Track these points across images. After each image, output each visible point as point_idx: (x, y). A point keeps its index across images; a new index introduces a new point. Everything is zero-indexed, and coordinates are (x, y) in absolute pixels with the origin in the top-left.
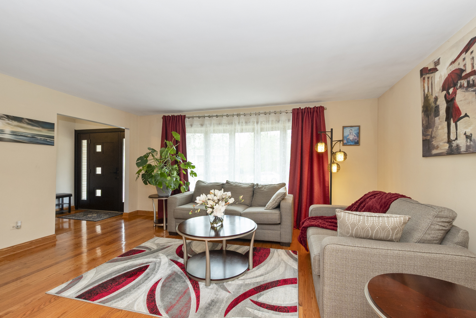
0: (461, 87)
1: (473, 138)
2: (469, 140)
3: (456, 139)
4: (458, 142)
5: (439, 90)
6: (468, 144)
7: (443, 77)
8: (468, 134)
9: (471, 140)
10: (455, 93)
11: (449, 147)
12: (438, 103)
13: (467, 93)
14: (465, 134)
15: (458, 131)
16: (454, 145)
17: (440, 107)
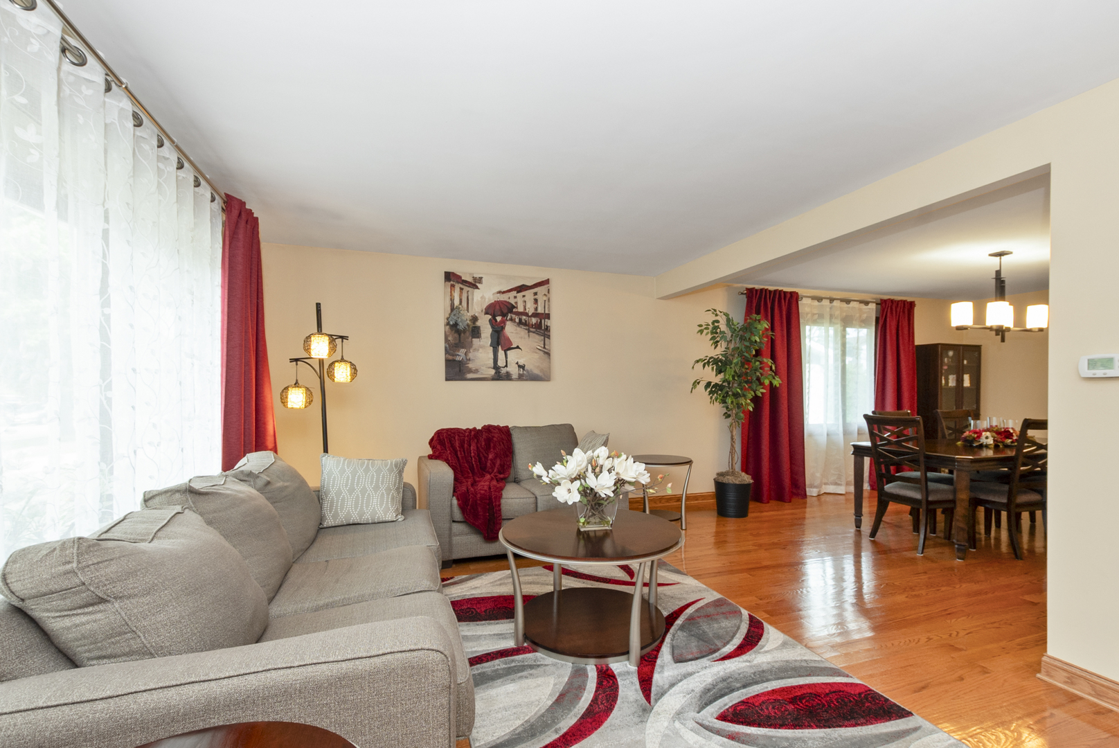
0: (511, 320)
1: (526, 368)
2: (521, 370)
3: (506, 366)
4: (508, 369)
5: (480, 311)
6: (521, 372)
7: (487, 300)
8: (520, 364)
9: (524, 369)
10: (503, 322)
11: (496, 373)
12: (478, 324)
13: (518, 329)
14: (517, 363)
15: (508, 360)
16: (502, 372)
17: (481, 329)
